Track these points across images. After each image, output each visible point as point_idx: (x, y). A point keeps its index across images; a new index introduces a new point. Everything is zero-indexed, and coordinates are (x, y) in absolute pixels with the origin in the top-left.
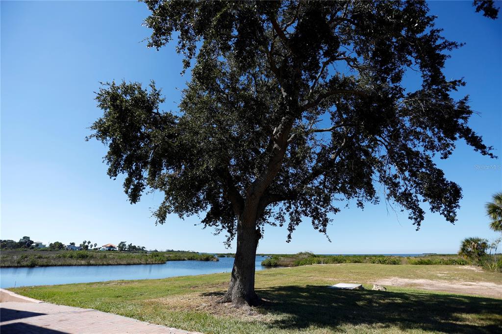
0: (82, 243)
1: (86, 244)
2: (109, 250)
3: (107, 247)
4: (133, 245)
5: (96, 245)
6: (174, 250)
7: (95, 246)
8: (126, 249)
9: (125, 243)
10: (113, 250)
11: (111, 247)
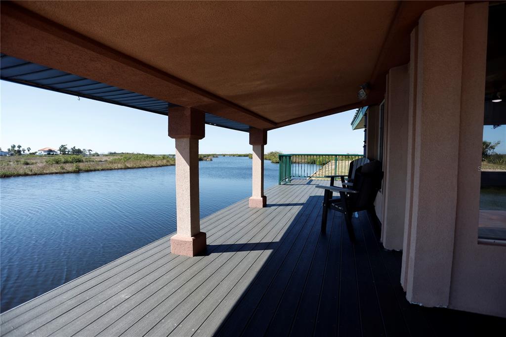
0: (10, 148)
1: (16, 149)
2: (49, 154)
3: (45, 151)
4: (77, 148)
5: (29, 149)
6: (117, 152)
7: (29, 151)
8: (70, 153)
9: (66, 146)
10: (52, 154)
11: (50, 151)
